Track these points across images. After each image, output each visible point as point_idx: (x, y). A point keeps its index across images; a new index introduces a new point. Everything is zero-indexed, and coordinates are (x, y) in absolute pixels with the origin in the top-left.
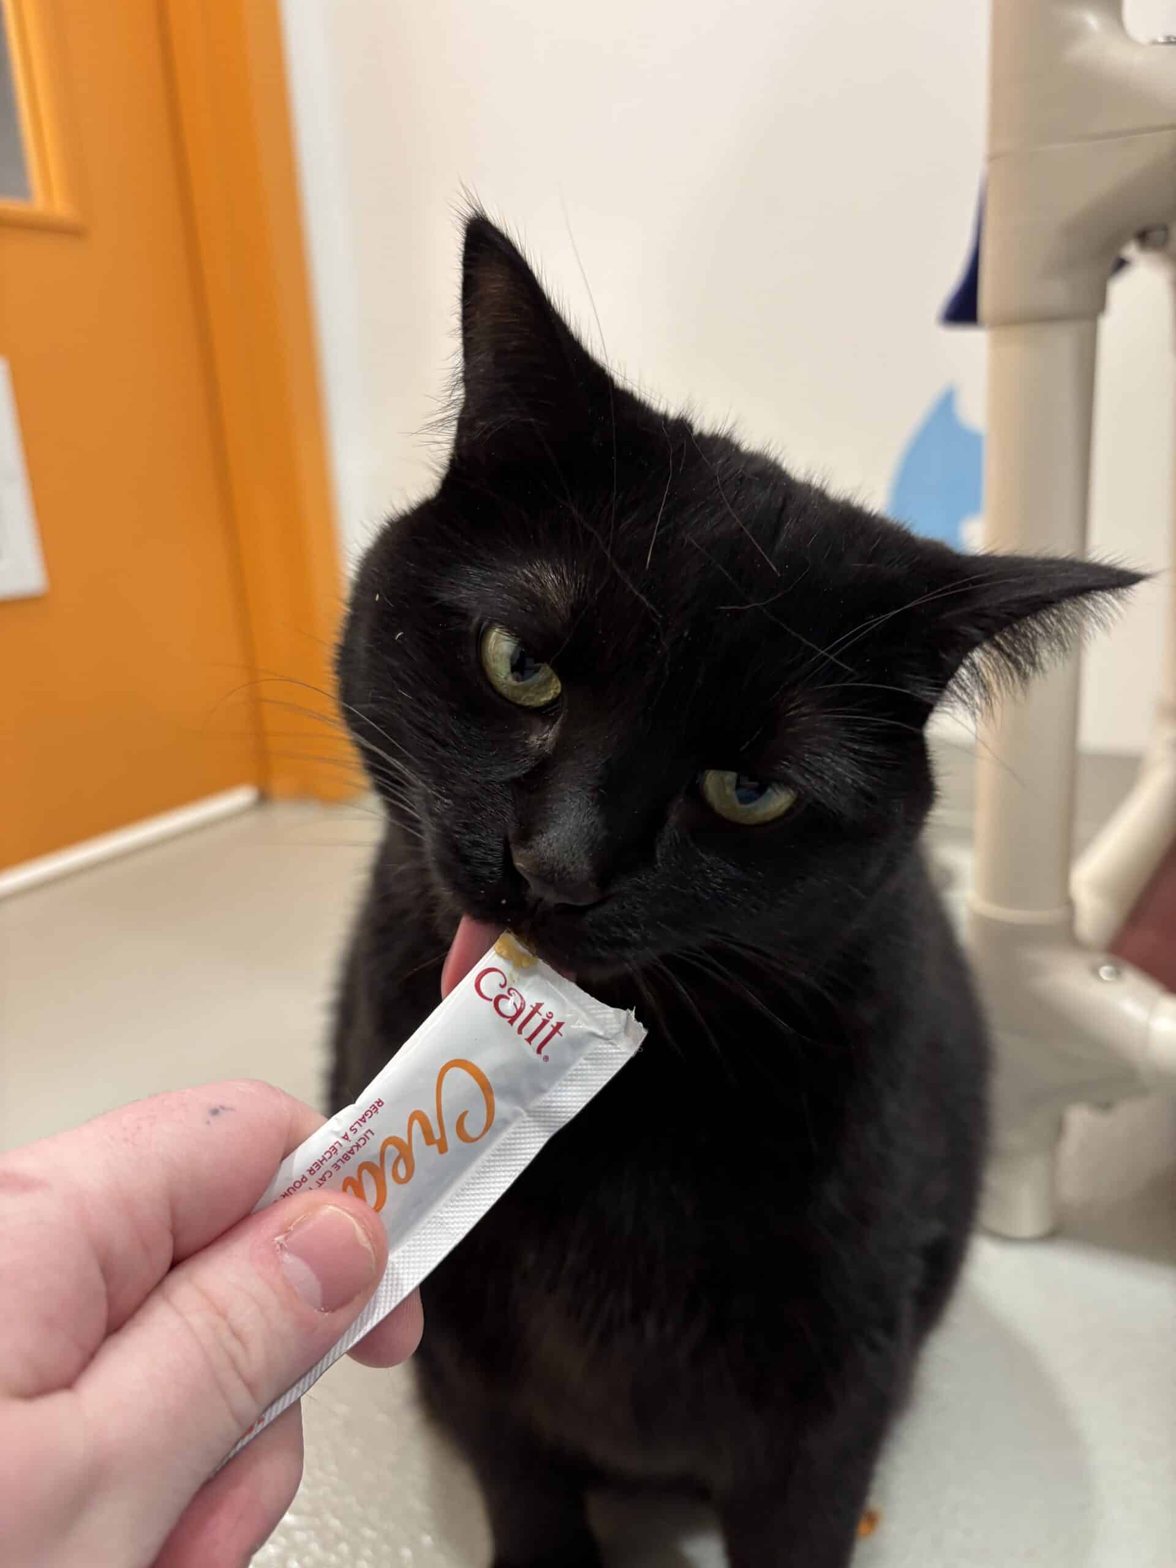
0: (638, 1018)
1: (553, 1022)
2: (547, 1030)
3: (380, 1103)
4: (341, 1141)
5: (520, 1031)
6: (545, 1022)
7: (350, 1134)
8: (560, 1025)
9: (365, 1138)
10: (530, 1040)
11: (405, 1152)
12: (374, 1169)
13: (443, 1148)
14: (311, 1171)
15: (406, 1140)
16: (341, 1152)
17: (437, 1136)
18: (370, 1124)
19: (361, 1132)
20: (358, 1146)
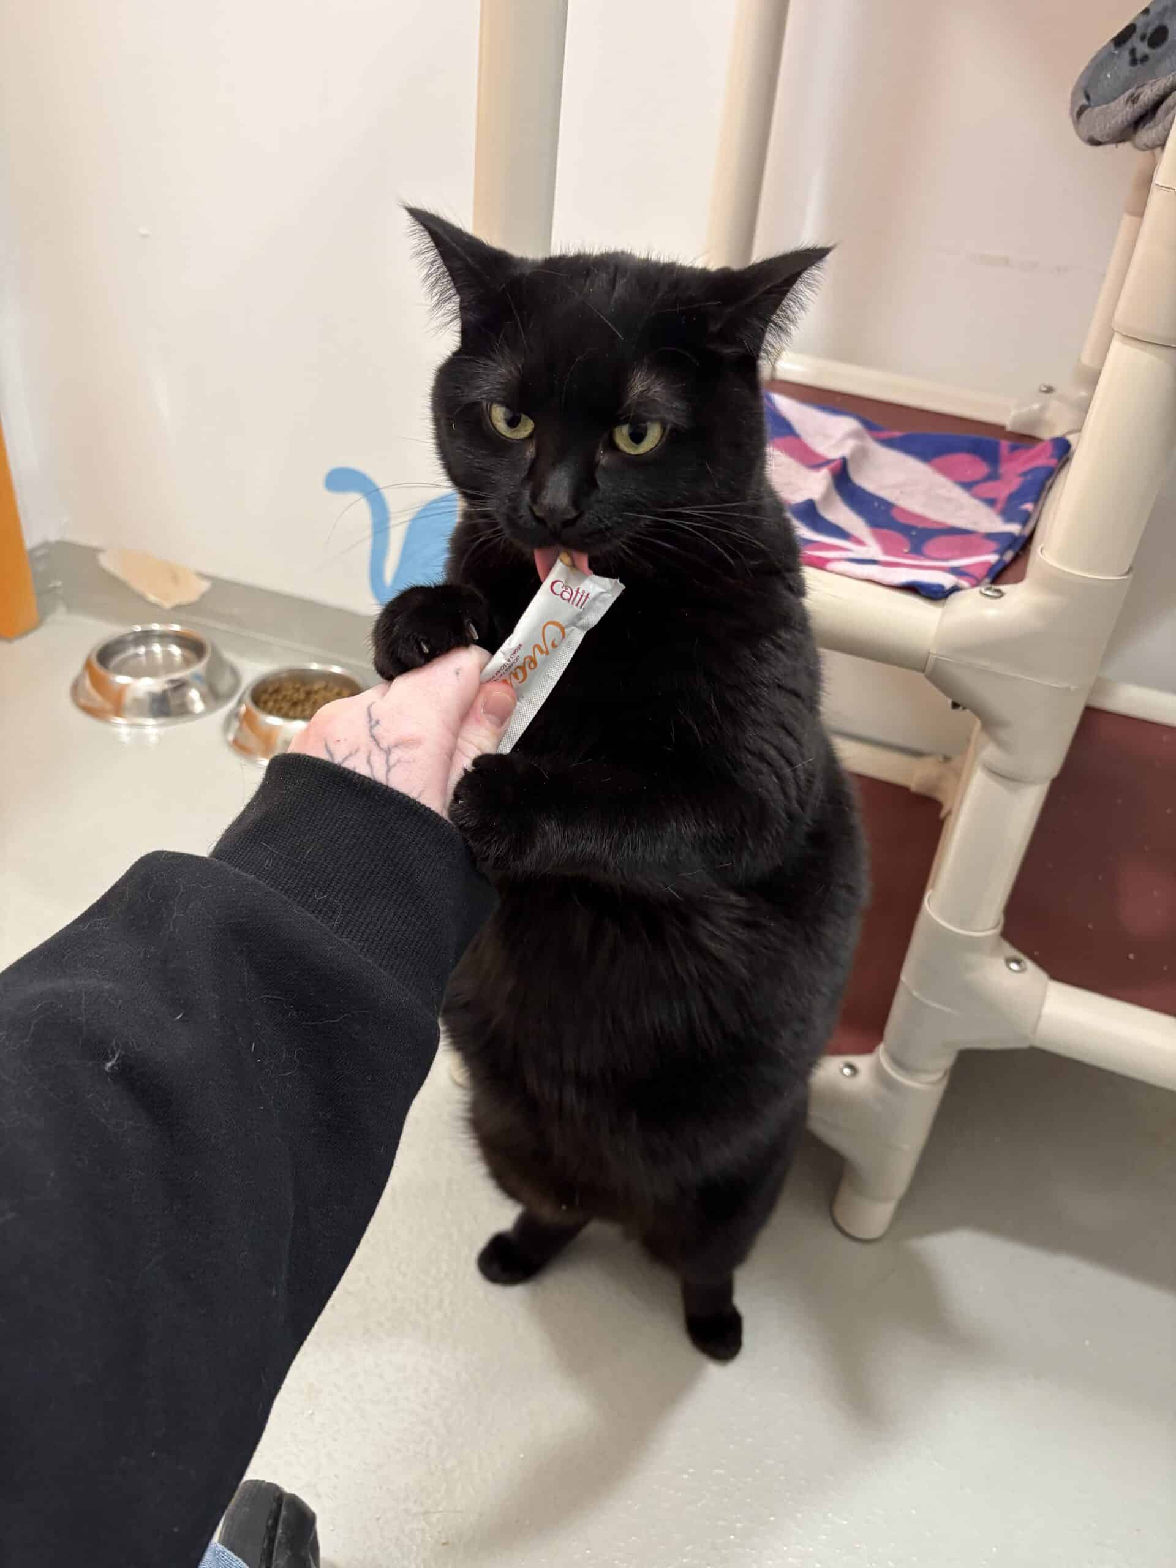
0: (621, 581)
1: (585, 594)
2: (584, 598)
3: (520, 645)
4: (508, 662)
5: (573, 603)
6: (582, 596)
7: (511, 659)
8: (588, 594)
9: (517, 659)
10: (577, 605)
11: (533, 660)
12: (522, 668)
13: (547, 653)
14: (496, 674)
15: (532, 655)
16: (508, 666)
17: (544, 650)
18: (517, 654)
19: (515, 658)
20: (514, 662)
